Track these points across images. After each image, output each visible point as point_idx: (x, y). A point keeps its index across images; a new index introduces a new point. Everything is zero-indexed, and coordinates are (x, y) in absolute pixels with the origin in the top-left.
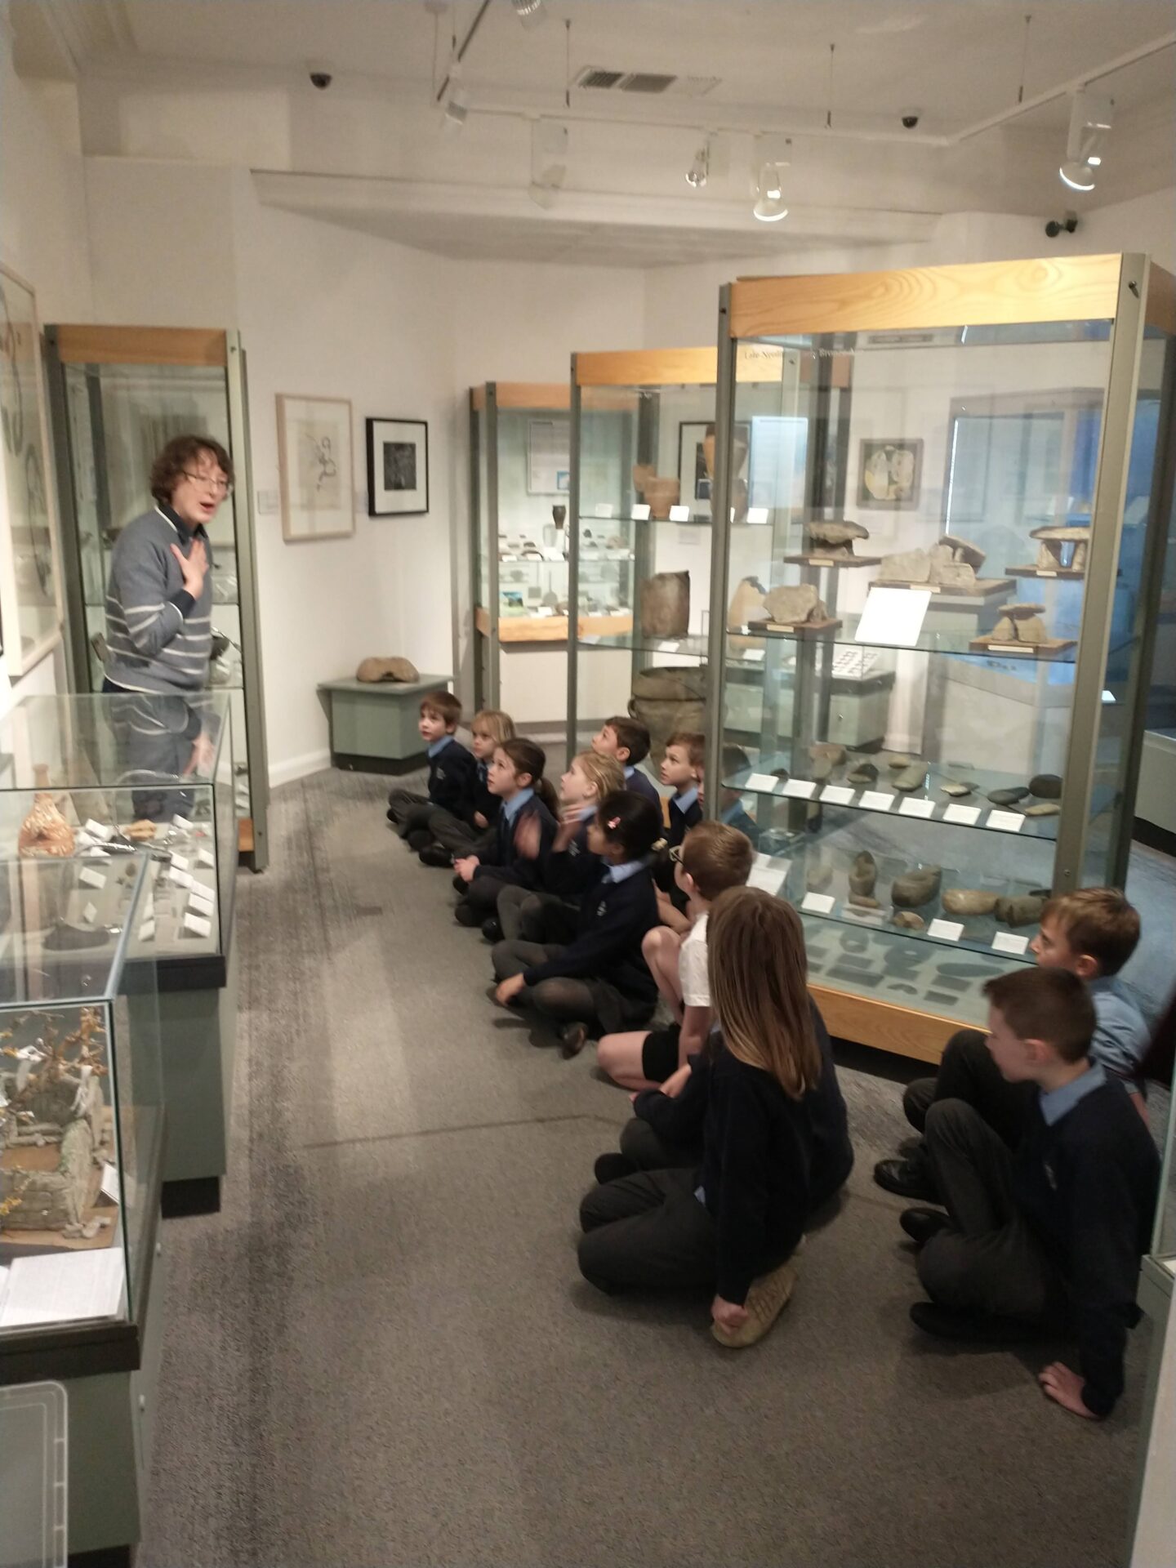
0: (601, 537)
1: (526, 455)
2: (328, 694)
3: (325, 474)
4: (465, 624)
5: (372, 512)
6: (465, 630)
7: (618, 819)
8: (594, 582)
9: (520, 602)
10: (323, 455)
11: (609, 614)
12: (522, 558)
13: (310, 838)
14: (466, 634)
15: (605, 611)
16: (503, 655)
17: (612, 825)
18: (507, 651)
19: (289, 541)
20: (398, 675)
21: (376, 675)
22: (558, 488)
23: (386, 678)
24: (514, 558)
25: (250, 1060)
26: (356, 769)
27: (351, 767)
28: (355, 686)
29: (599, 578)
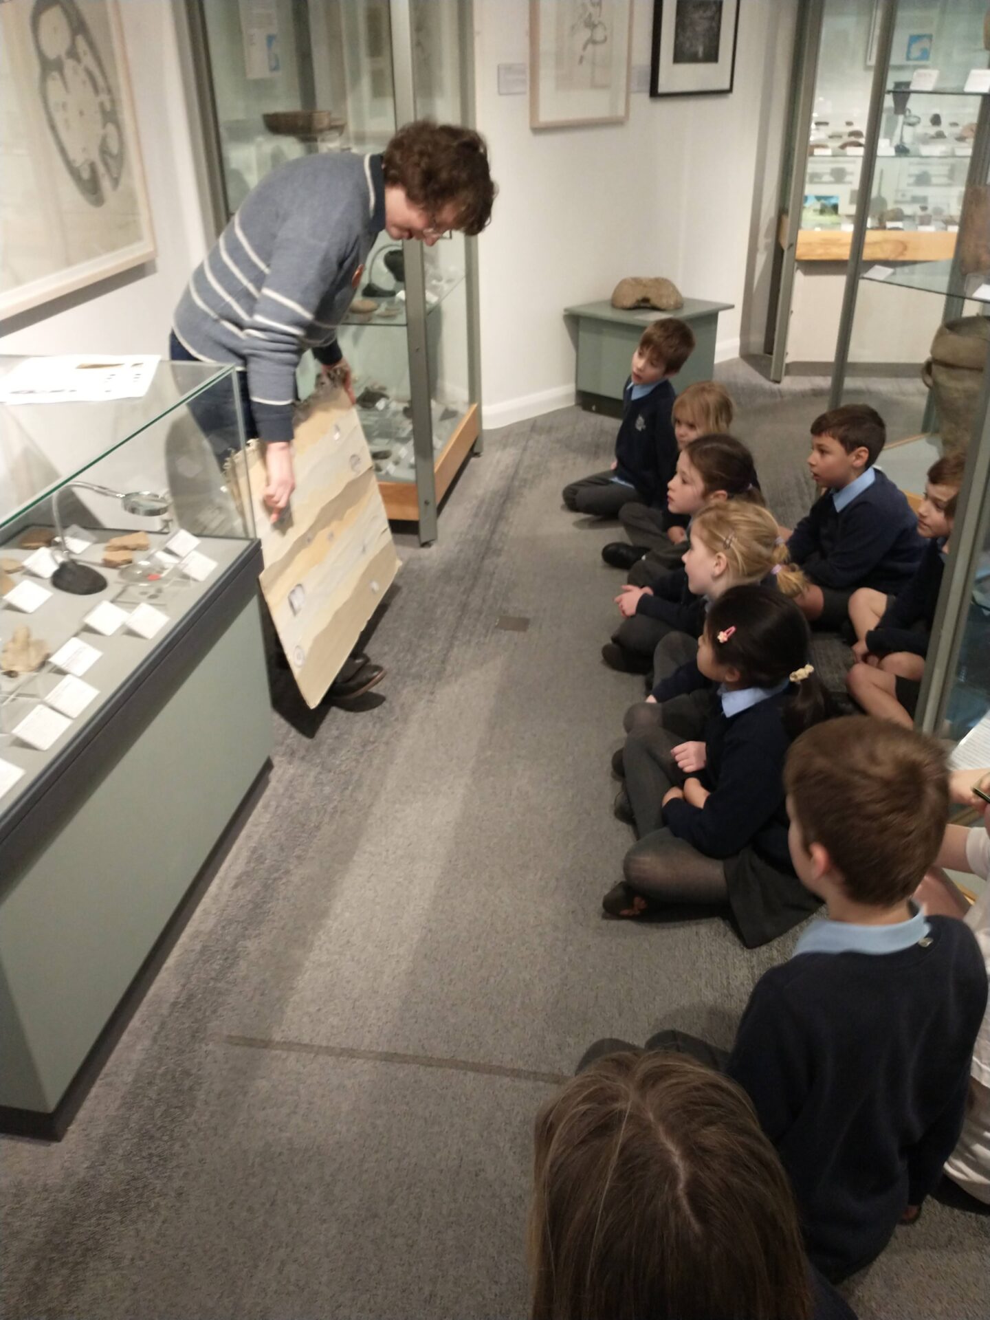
0: (955, 124)
1: (871, 11)
2: (576, 321)
3: (592, 41)
4: (766, 236)
5: (654, 92)
6: (765, 241)
7: (733, 629)
8: (937, 185)
9: (835, 208)
10: (590, 15)
11: (946, 229)
12: (841, 151)
13: (504, 502)
14: (766, 247)
15: (943, 225)
16: (800, 278)
17: (722, 637)
18: (806, 273)
19: (539, 130)
20: (655, 301)
21: (629, 302)
22: (908, 58)
23: (642, 305)
24: (828, 152)
25: (254, 851)
26: (599, 411)
27: (594, 408)
28: (608, 314)
29: (944, 180)
